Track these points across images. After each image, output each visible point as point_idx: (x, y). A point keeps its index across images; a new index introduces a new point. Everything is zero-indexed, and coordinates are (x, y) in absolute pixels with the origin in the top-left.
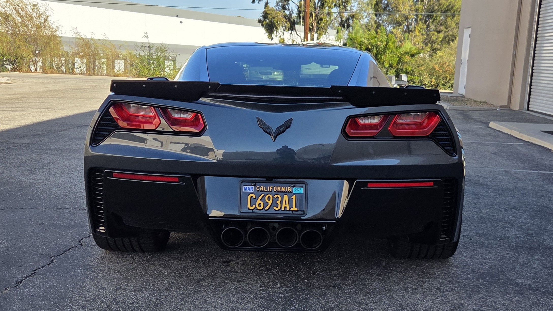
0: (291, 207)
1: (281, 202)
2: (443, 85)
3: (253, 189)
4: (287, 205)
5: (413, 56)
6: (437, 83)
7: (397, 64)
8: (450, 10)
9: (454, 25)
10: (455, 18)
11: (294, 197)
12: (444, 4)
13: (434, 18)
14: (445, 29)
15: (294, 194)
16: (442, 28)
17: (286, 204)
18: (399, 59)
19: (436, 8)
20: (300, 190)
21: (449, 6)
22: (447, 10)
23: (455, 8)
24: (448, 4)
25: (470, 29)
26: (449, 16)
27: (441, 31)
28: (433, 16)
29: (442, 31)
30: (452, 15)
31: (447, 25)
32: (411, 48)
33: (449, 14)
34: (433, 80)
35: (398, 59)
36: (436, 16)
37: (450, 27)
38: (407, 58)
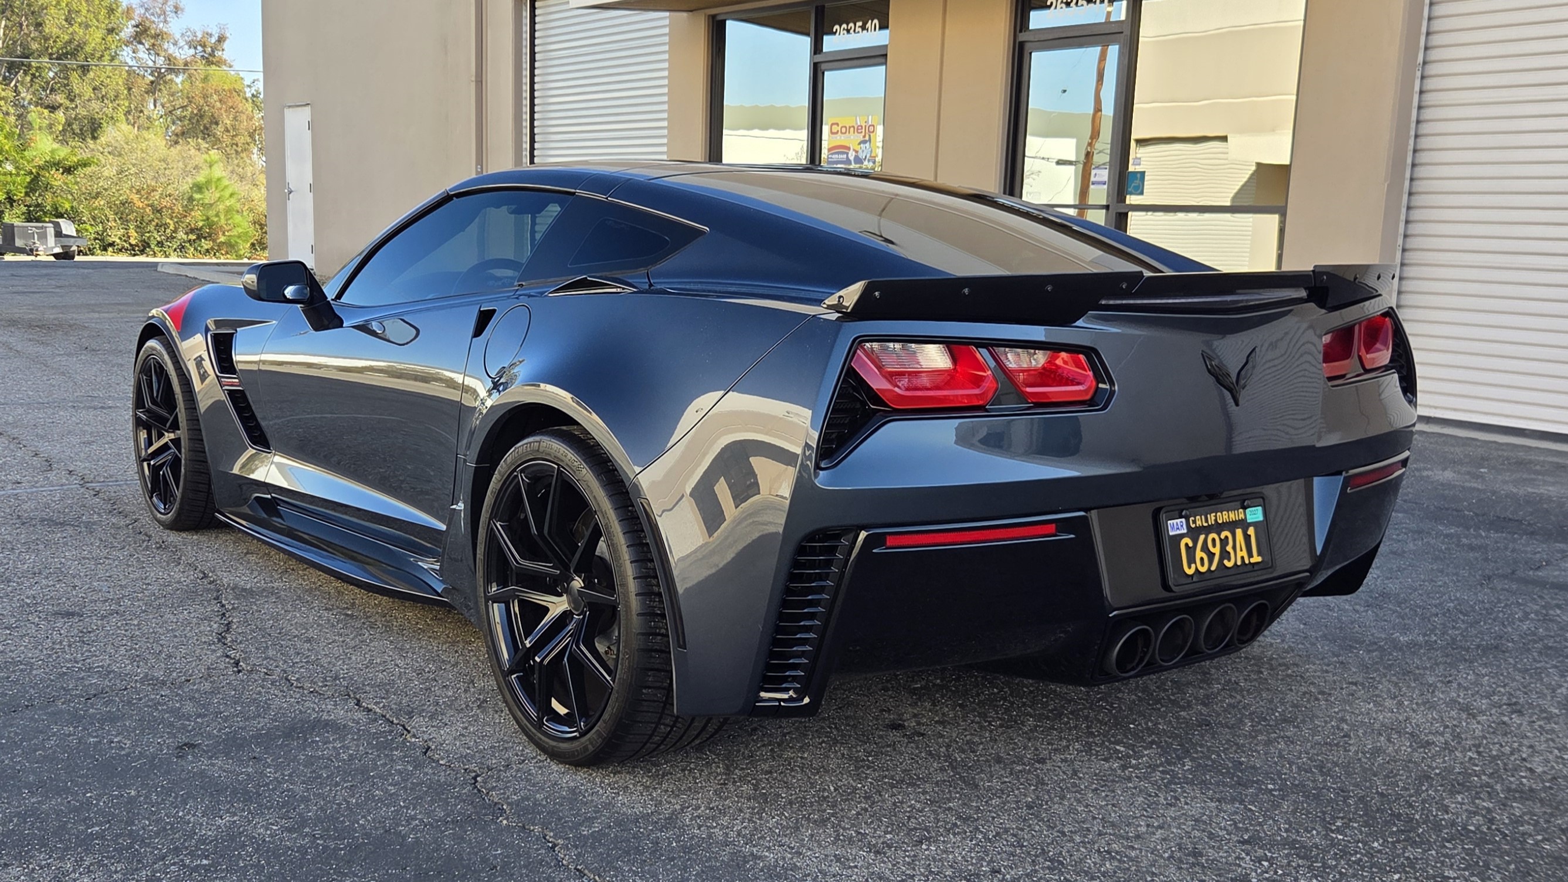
0: (1250, 555)
1: (1234, 548)
2: (160, 244)
3: (1185, 526)
4: (1244, 553)
5: (68, 170)
6: (144, 241)
7: (27, 194)
8: (74, 54)
9: (88, 92)
10: (91, 74)
11: (1251, 531)
12: (57, 37)
13: (33, 71)
14: (68, 103)
15: (1250, 524)
16: (60, 98)
17: (1241, 550)
18: (32, 180)
19: (35, 46)
20: (1255, 514)
21: (70, 42)
22: (67, 53)
23: (88, 49)
24: (67, 38)
25: (308, 109)
26: (73, 70)
27: (59, 107)
28: (29, 66)
29: (61, 105)
30: (83, 66)
31: (71, 91)
32: (53, 152)
33: (71, 63)
34: (133, 233)
35: (28, 179)
36: (38, 68)
37: (80, 96)
38: (57, 179)
